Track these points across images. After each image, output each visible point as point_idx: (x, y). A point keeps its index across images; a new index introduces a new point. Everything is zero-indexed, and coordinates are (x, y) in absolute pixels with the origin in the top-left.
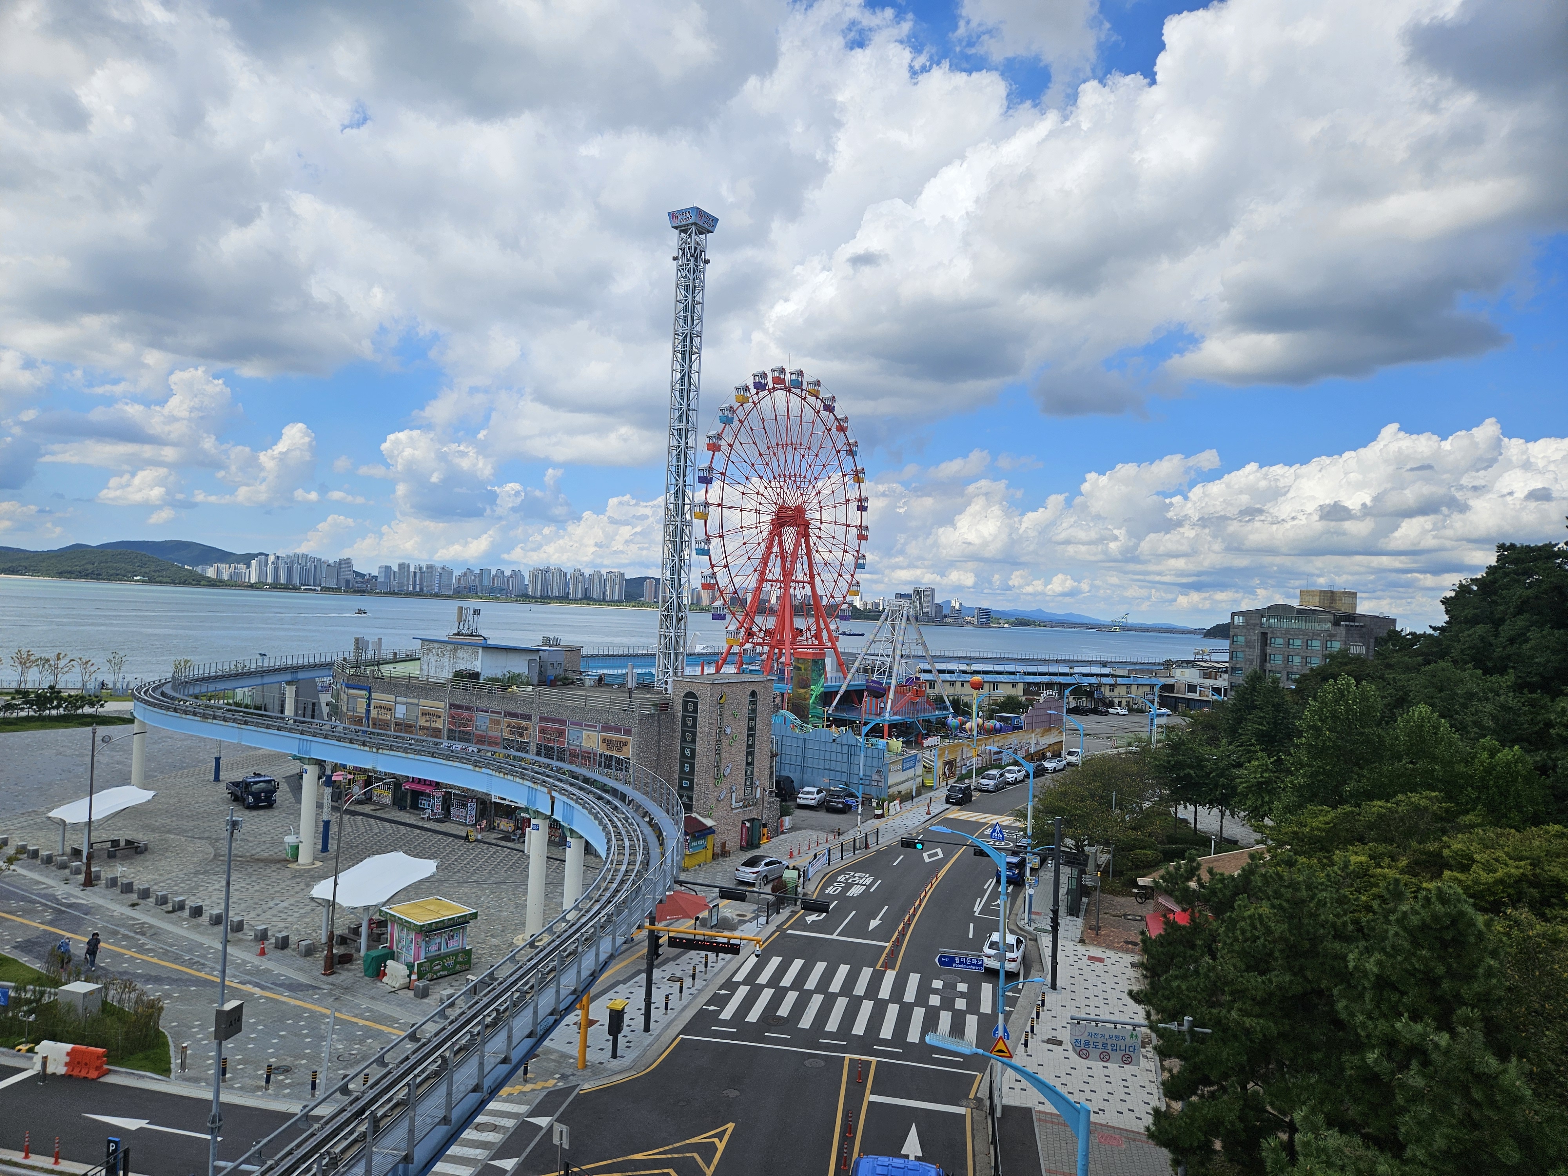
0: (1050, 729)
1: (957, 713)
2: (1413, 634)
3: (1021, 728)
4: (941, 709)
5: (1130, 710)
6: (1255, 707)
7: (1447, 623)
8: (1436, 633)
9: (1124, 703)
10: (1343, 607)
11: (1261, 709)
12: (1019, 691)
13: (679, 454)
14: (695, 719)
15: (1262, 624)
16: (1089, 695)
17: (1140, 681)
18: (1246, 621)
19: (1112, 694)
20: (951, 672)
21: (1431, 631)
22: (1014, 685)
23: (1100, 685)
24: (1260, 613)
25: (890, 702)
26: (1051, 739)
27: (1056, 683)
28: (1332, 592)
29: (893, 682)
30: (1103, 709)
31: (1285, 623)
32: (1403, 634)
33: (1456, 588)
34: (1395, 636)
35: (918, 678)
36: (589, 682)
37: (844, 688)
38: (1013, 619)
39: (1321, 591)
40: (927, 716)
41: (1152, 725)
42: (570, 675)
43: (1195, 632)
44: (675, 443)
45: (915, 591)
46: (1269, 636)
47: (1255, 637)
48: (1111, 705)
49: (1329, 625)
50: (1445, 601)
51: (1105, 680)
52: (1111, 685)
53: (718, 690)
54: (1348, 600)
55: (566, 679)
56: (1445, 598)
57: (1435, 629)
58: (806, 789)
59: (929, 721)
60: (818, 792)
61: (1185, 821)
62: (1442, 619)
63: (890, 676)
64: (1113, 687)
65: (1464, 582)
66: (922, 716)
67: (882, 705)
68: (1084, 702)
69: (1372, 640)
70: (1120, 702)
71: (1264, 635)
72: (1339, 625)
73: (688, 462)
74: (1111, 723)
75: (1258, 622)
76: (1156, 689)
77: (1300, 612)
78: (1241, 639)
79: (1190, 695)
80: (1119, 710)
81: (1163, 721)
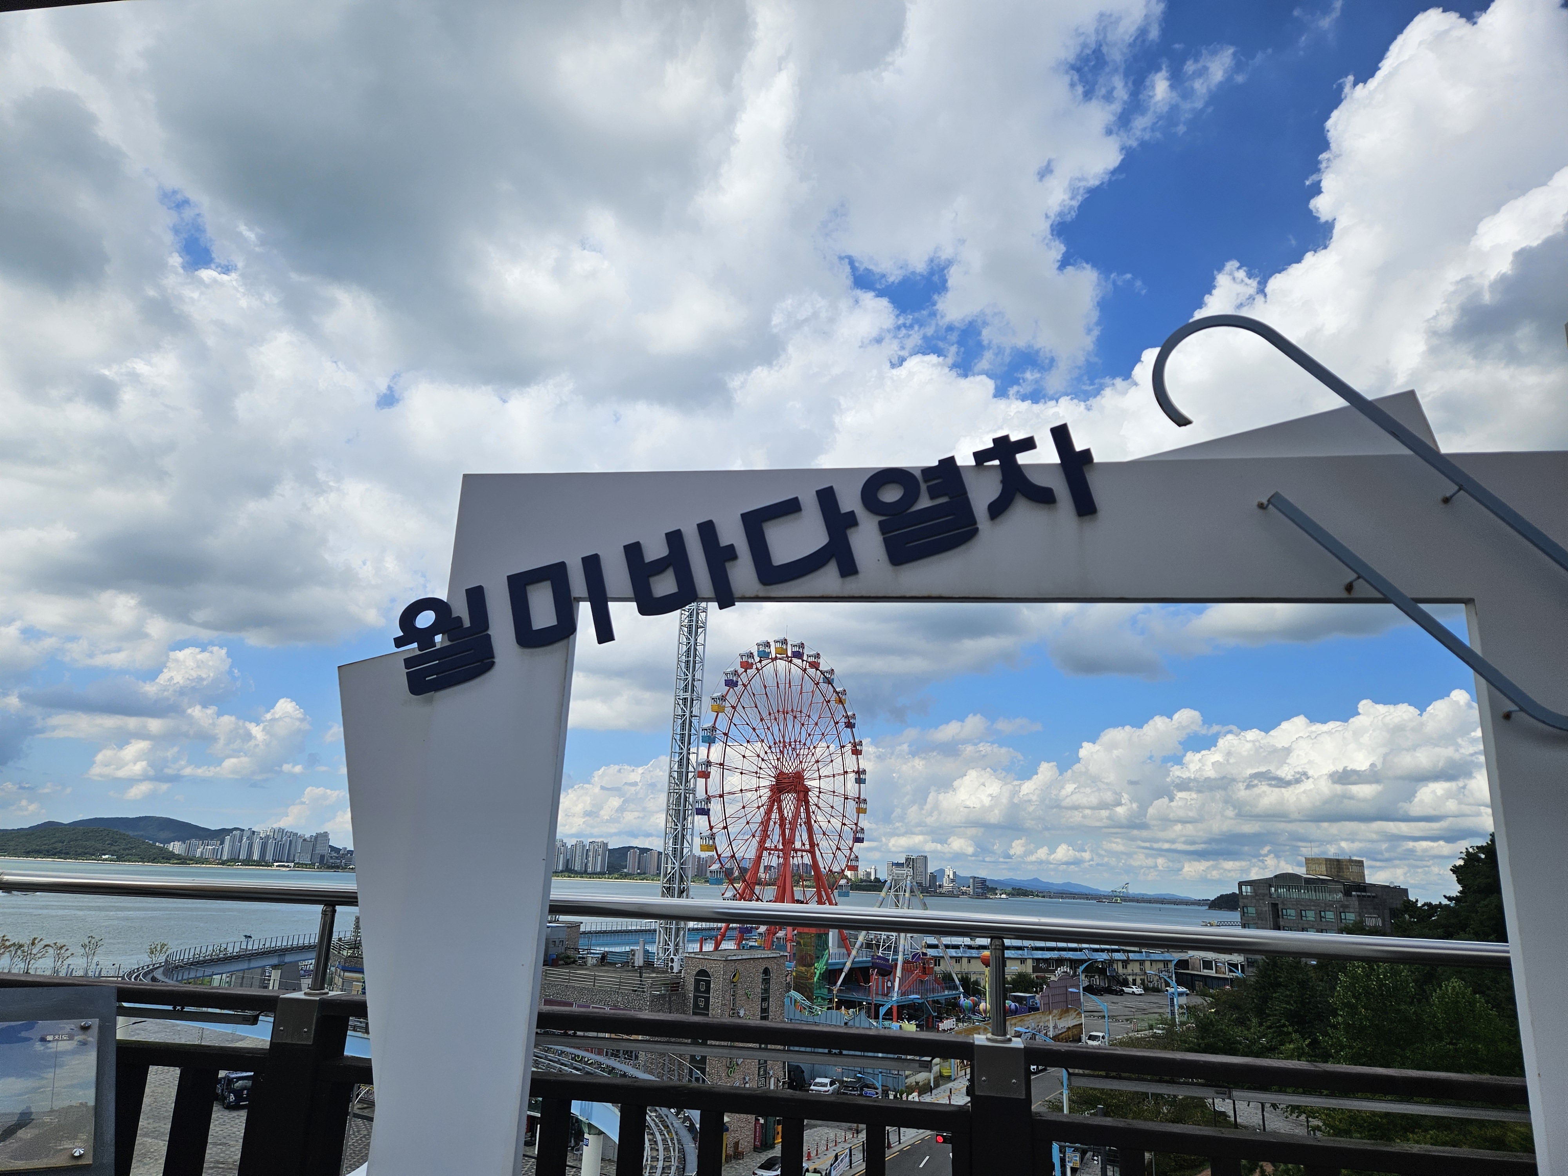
0: (1067, 1011)
1: (967, 994)
2: (1429, 905)
3: (1038, 1009)
4: (950, 989)
5: (1146, 989)
6: (1279, 985)
7: (1460, 892)
8: (1452, 904)
9: (1138, 981)
10: (1350, 875)
11: (1286, 986)
12: (1028, 968)
13: (684, 723)
14: (707, 1000)
15: (1271, 894)
16: (1102, 972)
17: (1154, 957)
18: (1255, 891)
19: (1125, 971)
20: (956, 947)
21: (1445, 902)
22: (1023, 961)
23: (1111, 962)
24: (1268, 883)
25: (897, 980)
26: (1069, 1022)
27: (1066, 960)
28: (1338, 860)
29: (900, 958)
30: (1118, 988)
31: (1294, 894)
32: (1419, 905)
33: (1463, 856)
34: (1411, 906)
35: (925, 954)
36: (590, 961)
37: (848, 965)
38: (1009, 889)
39: (1327, 860)
40: (936, 996)
41: (1172, 1005)
42: (571, 953)
43: (1199, 903)
44: (680, 713)
45: (907, 860)
46: (1280, 906)
47: (1267, 909)
48: (1126, 983)
49: (1340, 895)
50: (1456, 870)
51: (1117, 956)
52: (1123, 961)
53: (731, 967)
54: (1355, 869)
55: (568, 957)
56: (1455, 866)
57: (1450, 899)
58: (818, 1080)
59: (938, 1002)
60: (832, 1083)
61: (1223, 1114)
62: (1455, 889)
63: (896, 952)
64: (1125, 963)
65: (1471, 850)
66: (931, 996)
67: (889, 984)
68: (1097, 981)
69: (1387, 912)
70: (1134, 980)
71: (1275, 906)
72: (1351, 895)
73: (693, 731)
74: (1129, 1004)
75: (1267, 892)
76: (1172, 967)
77: (1308, 881)
78: (1252, 910)
79: (1206, 972)
80: (1135, 989)
81: (1183, 1000)
